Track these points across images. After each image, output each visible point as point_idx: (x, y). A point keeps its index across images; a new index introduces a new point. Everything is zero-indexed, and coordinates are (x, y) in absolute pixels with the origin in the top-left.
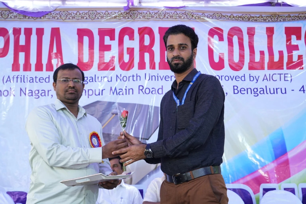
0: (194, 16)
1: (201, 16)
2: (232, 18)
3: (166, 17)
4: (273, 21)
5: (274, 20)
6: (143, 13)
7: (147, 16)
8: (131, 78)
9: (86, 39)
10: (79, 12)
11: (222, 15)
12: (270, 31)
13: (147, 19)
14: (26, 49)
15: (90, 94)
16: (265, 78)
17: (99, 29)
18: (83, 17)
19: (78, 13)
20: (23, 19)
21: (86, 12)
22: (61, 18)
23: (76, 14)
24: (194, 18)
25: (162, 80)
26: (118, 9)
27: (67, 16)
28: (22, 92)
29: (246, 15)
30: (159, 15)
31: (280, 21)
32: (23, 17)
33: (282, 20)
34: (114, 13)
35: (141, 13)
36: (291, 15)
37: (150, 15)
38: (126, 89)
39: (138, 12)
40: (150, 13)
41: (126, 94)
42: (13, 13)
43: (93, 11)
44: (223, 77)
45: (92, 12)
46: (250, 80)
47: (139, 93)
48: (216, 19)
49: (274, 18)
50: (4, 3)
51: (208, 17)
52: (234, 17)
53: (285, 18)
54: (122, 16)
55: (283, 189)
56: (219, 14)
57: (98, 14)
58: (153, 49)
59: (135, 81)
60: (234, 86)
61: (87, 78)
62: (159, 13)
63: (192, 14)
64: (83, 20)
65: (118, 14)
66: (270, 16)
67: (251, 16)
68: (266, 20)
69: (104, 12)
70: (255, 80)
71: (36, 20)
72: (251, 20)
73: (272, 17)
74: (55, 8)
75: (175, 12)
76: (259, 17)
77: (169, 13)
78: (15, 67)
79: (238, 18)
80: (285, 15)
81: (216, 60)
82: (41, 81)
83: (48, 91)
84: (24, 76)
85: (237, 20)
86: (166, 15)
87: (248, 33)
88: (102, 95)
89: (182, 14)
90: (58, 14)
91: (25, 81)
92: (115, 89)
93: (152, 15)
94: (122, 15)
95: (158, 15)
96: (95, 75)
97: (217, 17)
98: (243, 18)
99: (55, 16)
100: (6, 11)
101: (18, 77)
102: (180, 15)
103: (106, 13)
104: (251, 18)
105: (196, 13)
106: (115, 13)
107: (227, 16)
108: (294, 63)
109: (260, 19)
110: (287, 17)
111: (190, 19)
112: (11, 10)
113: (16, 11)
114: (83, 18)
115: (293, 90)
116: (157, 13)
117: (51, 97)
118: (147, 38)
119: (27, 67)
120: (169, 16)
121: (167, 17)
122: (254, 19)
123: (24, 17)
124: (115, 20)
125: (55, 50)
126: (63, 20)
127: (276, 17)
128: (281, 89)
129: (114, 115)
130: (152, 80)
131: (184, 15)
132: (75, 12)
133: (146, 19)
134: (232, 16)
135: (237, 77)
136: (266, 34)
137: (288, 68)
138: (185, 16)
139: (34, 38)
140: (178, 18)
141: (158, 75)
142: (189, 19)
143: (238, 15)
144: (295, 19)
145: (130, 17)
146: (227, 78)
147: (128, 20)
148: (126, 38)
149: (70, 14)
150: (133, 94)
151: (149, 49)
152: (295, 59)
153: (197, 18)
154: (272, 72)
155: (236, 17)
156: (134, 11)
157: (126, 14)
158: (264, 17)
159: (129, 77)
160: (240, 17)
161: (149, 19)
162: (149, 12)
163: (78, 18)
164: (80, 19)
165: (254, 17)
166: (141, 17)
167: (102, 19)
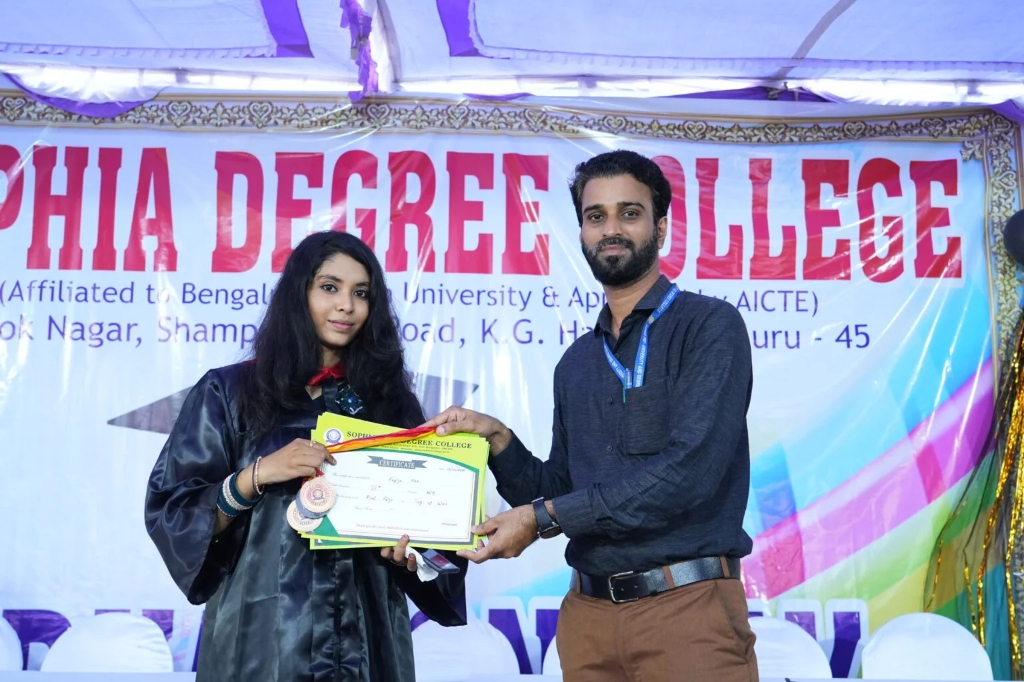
0: (548, 122)
1: (568, 122)
2: (655, 129)
3: (469, 123)
4: (770, 143)
5: (775, 139)
6: (403, 112)
7: (416, 120)
9: (240, 183)
10: (223, 106)
11: (627, 122)
12: (760, 173)
13: (417, 127)
14: (70, 205)
15: (246, 337)
16: (744, 302)
17: (278, 154)
18: (232, 121)
19: (220, 109)
20: (63, 121)
21: (242, 105)
22: (172, 121)
23: (215, 111)
24: (547, 128)
25: (452, 301)
26: (334, 98)
27: (188, 115)
28: (53, 326)
29: (696, 122)
30: (449, 117)
31: (791, 140)
32: (62, 117)
33: (795, 139)
34: (322, 111)
35: (400, 112)
36: (821, 125)
37: (425, 117)
39: (391, 109)
40: (424, 113)
42: (34, 104)
43: (261, 103)
45: (260, 106)
48: (610, 132)
49: (775, 134)
50: (9, 76)
51: (586, 127)
52: (660, 128)
53: (806, 133)
54: (344, 120)
55: (783, 616)
56: (618, 118)
57: (277, 112)
58: (429, 213)
61: (241, 291)
62: (449, 112)
63: (543, 117)
64: (233, 128)
65: (334, 114)
66: (764, 128)
67: (708, 127)
68: (750, 137)
69: (293, 106)
71: (101, 125)
72: (708, 136)
73: (769, 129)
74: (155, 93)
75: (494, 110)
76: (730, 130)
77: (478, 113)
78: (37, 256)
79: (673, 130)
80: (804, 125)
82: (109, 298)
83: (129, 327)
84: (61, 282)
85: (671, 136)
86: (470, 119)
87: (699, 175)
89: (516, 115)
90: (162, 110)
91: (63, 298)
93: (431, 117)
94: (343, 117)
95: (446, 117)
96: (264, 285)
97: (613, 126)
98: (686, 132)
99: (155, 114)
100: (15, 98)
101: (45, 284)
102: (509, 119)
103: (299, 111)
104: (708, 131)
105: (554, 115)
106: (325, 110)
107: (643, 125)
108: (825, 263)
109: (734, 135)
110: (810, 130)
111: (536, 130)
112: (28, 96)
113: (45, 99)
114: (232, 123)
115: (820, 339)
116: (445, 112)
117: (137, 342)
118: (413, 182)
119: (70, 258)
120: (477, 120)
121: (473, 124)
122: (718, 134)
123: (66, 116)
124: (324, 128)
125: (151, 212)
126: (176, 124)
127: (780, 128)
128: (786, 333)
130: (424, 302)
131: (521, 118)
132: (212, 105)
133: (411, 127)
134: (655, 125)
136: (752, 177)
137: (807, 276)
138: (523, 121)
139: (92, 176)
140: (503, 128)
141: (441, 288)
142: (533, 130)
143: (673, 122)
144: (834, 136)
145: (366, 122)
147: (362, 129)
148: (355, 180)
149: (197, 111)
151: (419, 214)
152: (828, 250)
154: (763, 285)
155: (667, 126)
156: (378, 105)
157: (356, 115)
158: (747, 129)
160: (679, 129)
161: (421, 127)
162: (422, 109)
163: (219, 123)
164: (226, 125)
165: (716, 130)
166: (399, 123)
167: (289, 126)
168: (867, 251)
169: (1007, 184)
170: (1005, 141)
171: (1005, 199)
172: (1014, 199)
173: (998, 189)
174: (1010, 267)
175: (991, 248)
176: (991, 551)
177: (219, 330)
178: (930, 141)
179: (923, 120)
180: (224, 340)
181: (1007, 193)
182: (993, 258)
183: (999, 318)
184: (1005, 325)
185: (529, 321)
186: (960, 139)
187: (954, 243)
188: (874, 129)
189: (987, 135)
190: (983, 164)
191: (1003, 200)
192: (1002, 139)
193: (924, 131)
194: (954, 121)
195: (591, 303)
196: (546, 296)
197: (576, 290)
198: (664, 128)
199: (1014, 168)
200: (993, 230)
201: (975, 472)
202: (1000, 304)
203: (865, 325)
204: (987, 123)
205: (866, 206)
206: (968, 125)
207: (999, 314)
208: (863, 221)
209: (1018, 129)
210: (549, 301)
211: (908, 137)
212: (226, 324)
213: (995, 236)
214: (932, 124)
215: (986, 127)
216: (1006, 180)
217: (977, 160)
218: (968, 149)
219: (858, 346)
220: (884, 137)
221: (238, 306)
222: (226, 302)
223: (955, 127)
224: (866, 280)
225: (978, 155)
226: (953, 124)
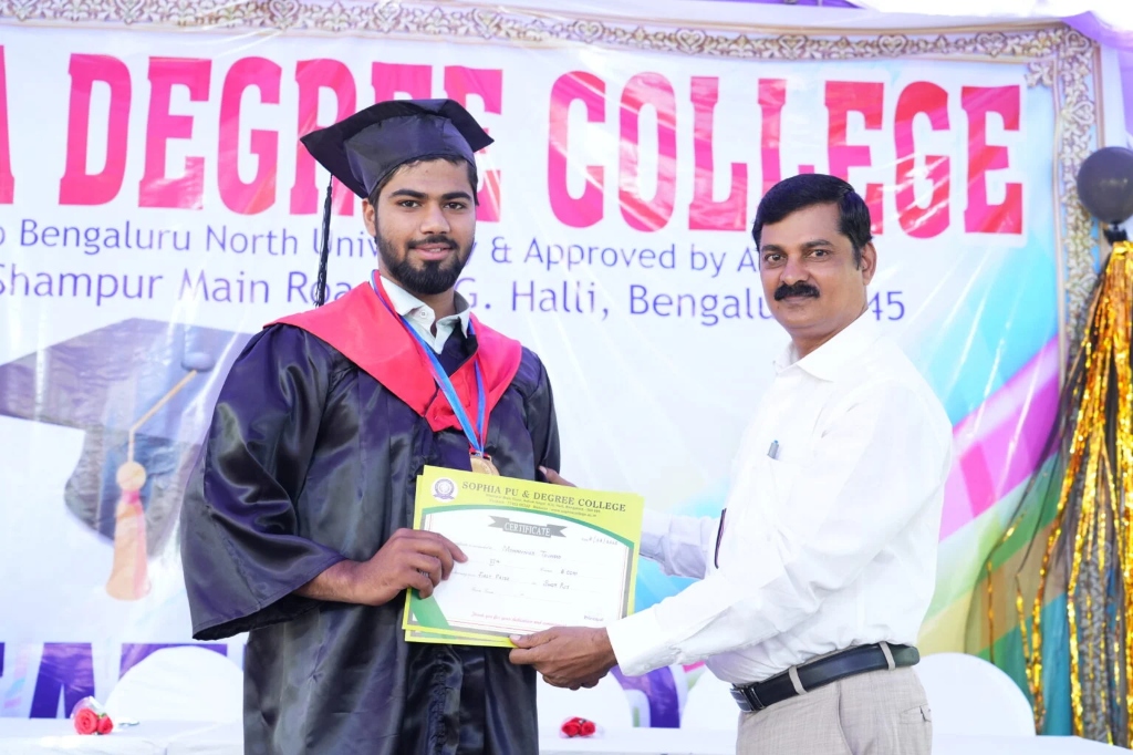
0: (503, 26)
1: (529, 27)
2: (640, 39)
3: (401, 26)
4: (785, 58)
5: (792, 54)
6: (316, 9)
7: (333, 20)
8: (262, 243)
9: (101, 92)
11: (604, 29)
12: (772, 99)
13: (333, 29)
15: (104, 291)
16: (747, 261)
17: (151, 58)
18: (92, 14)
22: (14, 13)
23: (70, 1)
24: (502, 33)
27: (34, 5)
29: (692, 30)
31: (813, 57)
33: (817, 55)
34: (211, 4)
35: (312, 10)
36: (851, 39)
38: (241, 282)
39: (301, 5)
40: (343, 11)
41: (241, 300)
44: (594, 253)
46: (693, 267)
47: (289, 299)
48: (580, 40)
49: (792, 48)
51: (551, 34)
52: (646, 37)
53: (831, 48)
54: (239, 17)
56: (593, 24)
57: (152, 4)
59: (276, 254)
60: (632, 287)
61: (97, 230)
62: (376, 11)
63: (497, 21)
64: (93, 23)
65: (227, 9)
66: (777, 40)
67: (707, 37)
68: (760, 52)
70: (711, 268)
72: (707, 49)
73: (785, 41)
75: (435, 9)
76: (735, 42)
77: (413, 13)
79: (662, 40)
80: (828, 38)
81: (576, 190)
85: (659, 47)
86: (404, 21)
87: (694, 98)
88: (151, 296)
92: (202, 277)
93: (352, 17)
94: (238, 13)
95: (372, 17)
96: (128, 223)
97: (587, 33)
98: (679, 44)
102: (452, 21)
103: (180, 4)
104: (707, 43)
105: (511, 17)
106: (214, 4)
107: (624, 33)
109: (740, 49)
110: (836, 43)
111: (487, 36)
114: (93, 17)
116: (370, 11)
118: (328, 99)
120: (412, 22)
121: (407, 28)
122: (720, 47)
124: (213, 27)
126: (18, 17)
127: (798, 41)
129: (194, 373)
130: (339, 254)
131: (468, 20)
133: (326, 29)
134: (640, 34)
135: (645, 254)
136: (761, 102)
138: (471, 25)
141: (361, 236)
142: (483, 36)
143: (663, 30)
144: (867, 52)
145: (268, 22)
146: (609, 257)
147: (263, 30)
148: (251, 94)
149: (47, 1)
150: (266, 300)
153: (513, 33)
155: (655, 35)
157: (255, 11)
158: (757, 40)
159: (255, 239)
160: (670, 39)
161: (339, 29)
162: (341, 5)
163: (75, 17)
164: (84, 19)
165: (718, 41)
166: (310, 23)
167: (168, 24)
168: (905, 198)
169: (1082, 118)
170: (1081, 63)
171: (1080, 137)
172: (1090, 138)
173: (1070, 123)
174: (1084, 222)
175: (1060, 197)
176: (1051, 578)
177: (69, 282)
178: (987, 62)
179: (978, 34)
180: (75, 294)
181: (1082, 128)
182: (1063, 210)
183: (1068, 286)
184: (1077, 296)
185: (473, 280)
186: (1025, 59)
187: (1014, 191)
188: (917, 45)
189: (1058, 55)
190: (1053, 91)
191: (1076, 138)
192: (1078, 60)
193: (980, 48)
194: (1018, 37)
195: (552, 259)
196: (496, 248)
197: (534, 242)
198: (651, 38)
199: (1091, 97)
200: (1063, 176)
201: (1032, 479)
202: (1070, 269)
203: (899, 293)
204: (1059, 40)
205: (904, 143)
206: (1035, 42)
207: (1068, 281)
208: (901, 161)
209: (1098, 50)
210: (500, 255)
211: (958, 54)
212: (77, 273)
213: (1066, 183)
214: (990, 40)
215: (1058, 46)
216: (1081, 113)
217: (1045, 87)
218: (1033, 72)
219: (891, 318)
220: (929, 55)
221: (93, 249)
222: (78, 244)
223: (1018, 44)
224: (901, 235)
225: (1047, 80)
226: (1017, 40)
